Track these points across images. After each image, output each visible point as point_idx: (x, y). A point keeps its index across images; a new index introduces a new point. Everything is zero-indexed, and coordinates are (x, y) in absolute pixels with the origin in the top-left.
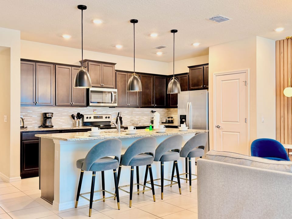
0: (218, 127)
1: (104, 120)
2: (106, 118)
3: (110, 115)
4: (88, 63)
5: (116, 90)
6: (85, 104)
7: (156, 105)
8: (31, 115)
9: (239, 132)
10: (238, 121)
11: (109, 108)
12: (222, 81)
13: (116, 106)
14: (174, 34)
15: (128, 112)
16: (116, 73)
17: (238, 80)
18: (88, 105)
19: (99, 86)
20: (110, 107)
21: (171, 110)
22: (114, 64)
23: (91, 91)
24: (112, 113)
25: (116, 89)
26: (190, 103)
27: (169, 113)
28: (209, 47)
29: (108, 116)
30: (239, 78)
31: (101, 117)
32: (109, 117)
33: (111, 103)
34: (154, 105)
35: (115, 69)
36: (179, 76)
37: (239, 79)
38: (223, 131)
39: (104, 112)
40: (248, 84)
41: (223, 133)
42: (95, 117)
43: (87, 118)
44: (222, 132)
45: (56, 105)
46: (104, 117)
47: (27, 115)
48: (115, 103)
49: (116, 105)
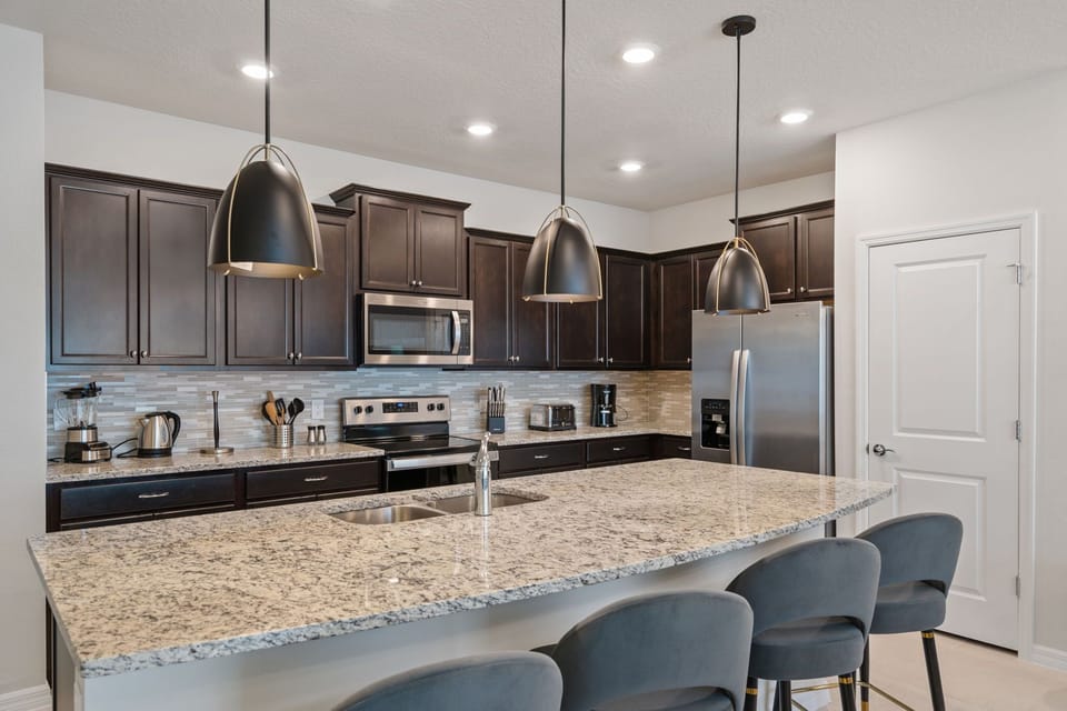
0: (880, 451)
1: (422, 415)
2: (431, 408)
3: (446, 396)
4: (360, 198)
5: (468, 305)
6: (347, 357)
7: (611, 360)
8: (132, 404)
9: (983, 479)
10: (977, 431)
11: (444, 370)
12: (899, 265)
13: (469, 366)
14: (739, 39)
15: (512, 384)
16: (468, 239)
17: (977, 263)
18: (358, 361)
19: (405, 287)
20: (446, 368)
21: (659, 376)
22: (463, 206)
23: (370, 306)
24: (454, 388)
25: (468, 299)
26: (746, 353)
27: (649, 384)
28: (835, 136)
29: (436, 402)
30: (981, 253)
31: (412, 407)
32: (441, 407)
33: (450, 353)
34: (605, 359)
35: (466, 226)
36: (696, 255)
37: (983, 256)
38: (898, 469)
39: (423, 387)
40: (1031, 275)
41: (900, 478)
42: (388, 408)
43: (358, 410)
44: (895, 472)
45: (226, 364)
46: (423, 404)
47: (111, 404)
48: (464, 351)
49: (468, 360)
